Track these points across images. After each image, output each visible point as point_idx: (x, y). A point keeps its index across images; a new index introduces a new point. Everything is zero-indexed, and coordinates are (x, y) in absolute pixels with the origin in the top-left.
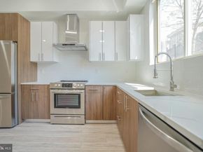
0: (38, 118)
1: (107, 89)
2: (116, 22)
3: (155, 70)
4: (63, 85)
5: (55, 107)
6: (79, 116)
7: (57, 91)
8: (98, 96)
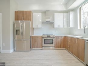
0: (38, 48)
1: (62, 38)
2: (64, 14)
3: (85, 31)
4: (47, 36)
5: (44, 44)
6: (53, 47)
7: (45, 38)
8: (59, 40)
